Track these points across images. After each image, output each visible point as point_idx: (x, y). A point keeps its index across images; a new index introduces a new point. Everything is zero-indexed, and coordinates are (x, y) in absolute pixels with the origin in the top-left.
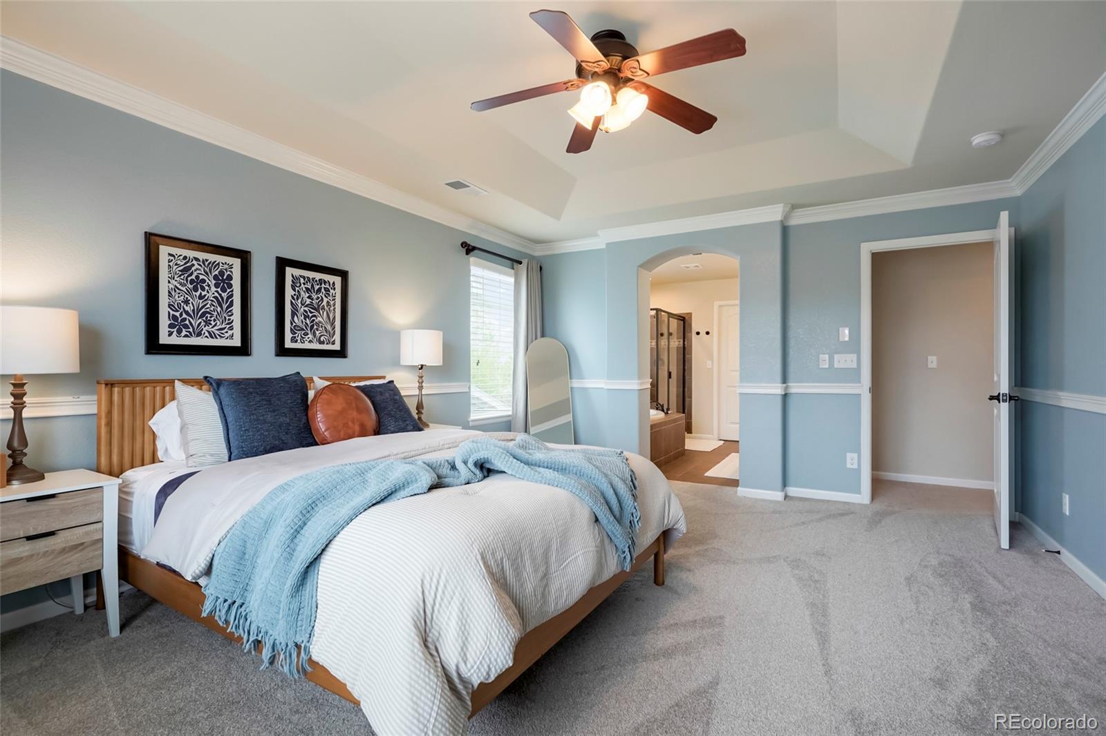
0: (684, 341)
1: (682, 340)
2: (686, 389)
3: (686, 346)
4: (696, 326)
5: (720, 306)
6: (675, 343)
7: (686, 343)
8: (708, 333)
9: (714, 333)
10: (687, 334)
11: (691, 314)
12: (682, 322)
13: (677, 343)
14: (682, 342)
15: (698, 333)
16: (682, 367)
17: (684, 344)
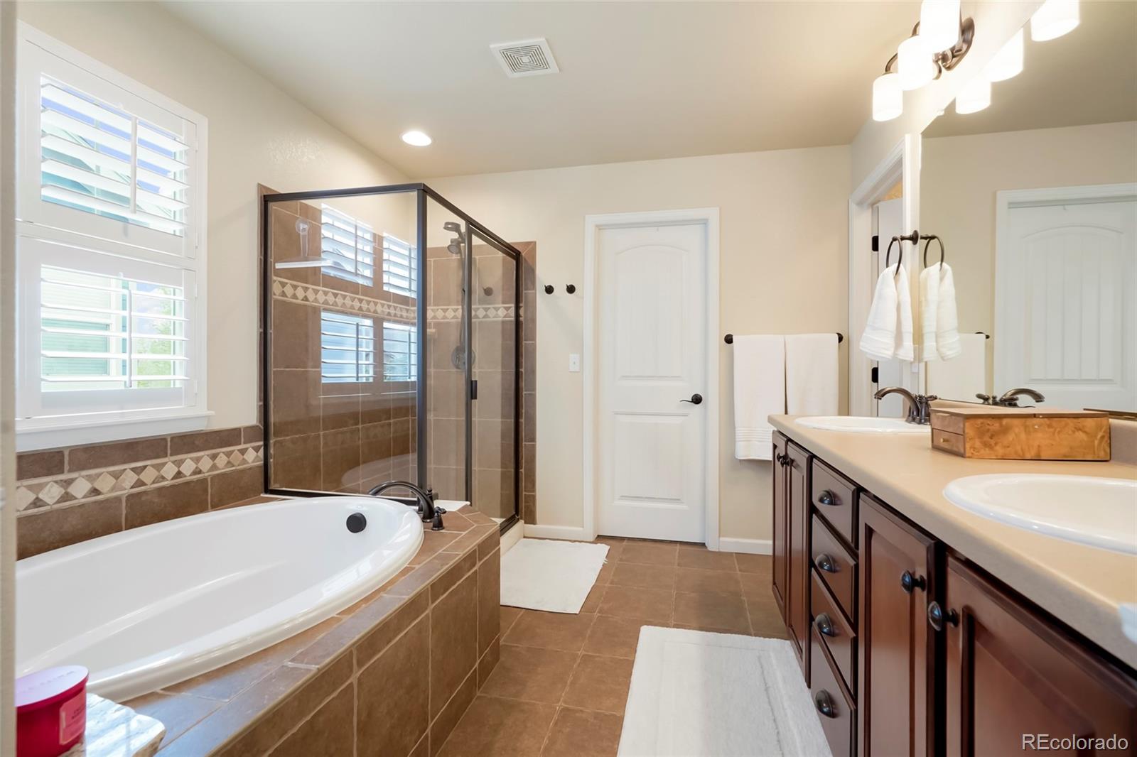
0: (517, 308)
1: (513, 305)
2: (522, 421)
3: (521, 319)
4: (544, 272)
5: (600, 228)
6: (499, 312)
7: (522, 312)
8: (571, 289)
9: (586, 289)
10: (524, 292)
11: (535, 243)
12: (514, 262)
13: (502, 312)
14: (512, 312)
15: (549, 290)
16: (513, 370)
17: (517, 315)
